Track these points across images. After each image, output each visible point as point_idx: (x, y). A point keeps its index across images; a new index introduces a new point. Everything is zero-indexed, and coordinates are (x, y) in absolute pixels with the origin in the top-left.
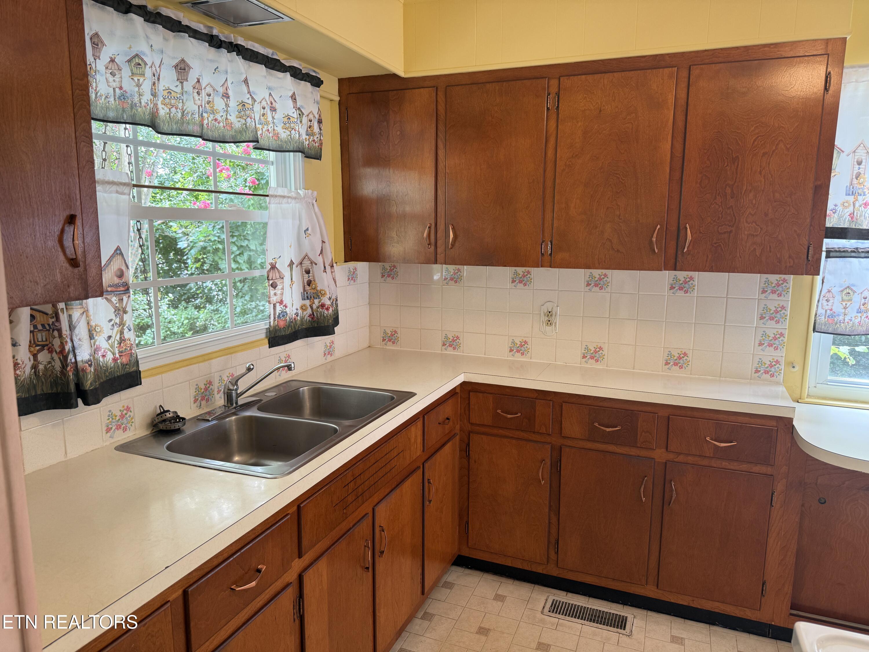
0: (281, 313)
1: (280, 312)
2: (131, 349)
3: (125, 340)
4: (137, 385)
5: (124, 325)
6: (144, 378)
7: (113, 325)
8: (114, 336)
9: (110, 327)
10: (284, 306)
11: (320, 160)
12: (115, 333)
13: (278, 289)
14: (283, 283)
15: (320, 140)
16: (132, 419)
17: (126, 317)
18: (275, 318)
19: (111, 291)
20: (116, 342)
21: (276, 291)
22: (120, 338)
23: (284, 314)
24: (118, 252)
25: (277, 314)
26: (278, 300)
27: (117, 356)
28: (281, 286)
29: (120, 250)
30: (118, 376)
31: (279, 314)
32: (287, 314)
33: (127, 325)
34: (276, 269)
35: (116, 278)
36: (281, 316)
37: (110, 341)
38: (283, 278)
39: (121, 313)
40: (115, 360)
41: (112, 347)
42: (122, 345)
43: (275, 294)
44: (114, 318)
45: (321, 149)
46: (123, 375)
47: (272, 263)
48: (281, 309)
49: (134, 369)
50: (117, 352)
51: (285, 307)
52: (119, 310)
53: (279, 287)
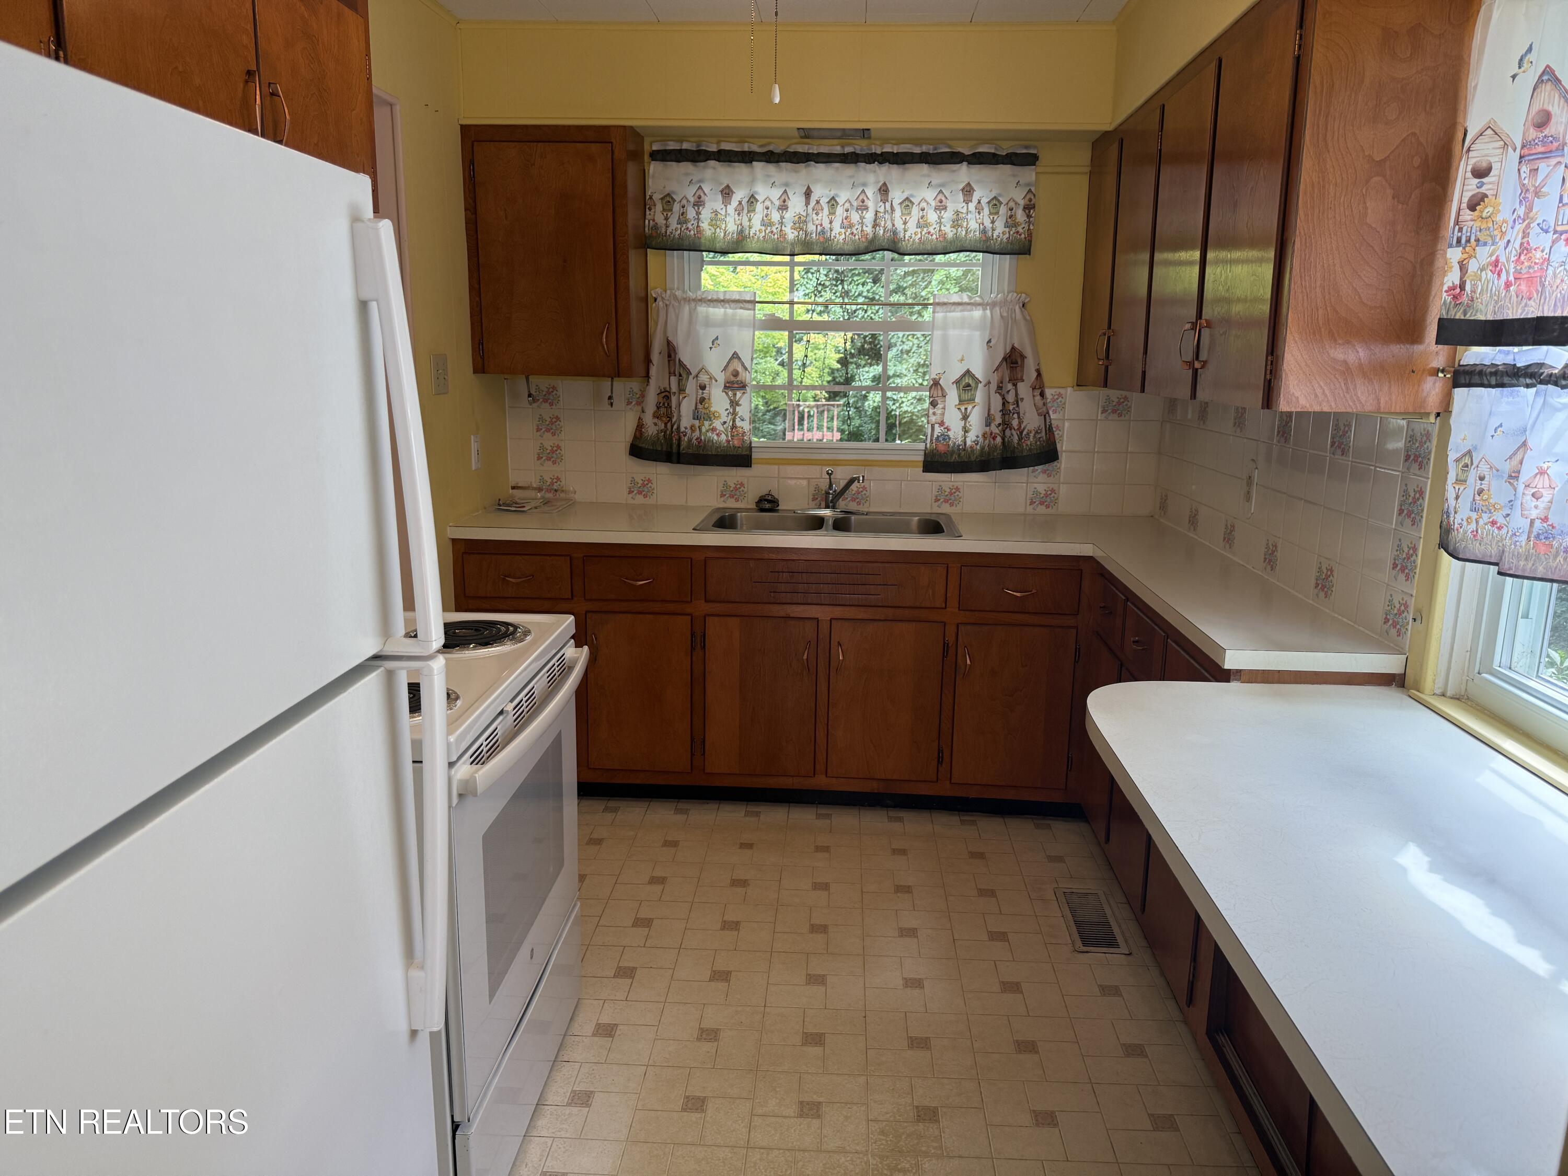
0: (941, 435)
1: (939, 434)
2: (743, 436)
3: (736, 427)
4: (748, 466)
5: (736, 415)
6: (754, 464)
7: (728, 414)
8: (728, 422)
9: (726, 415)
10: (944, 428)
11: (1030, 254)
12: (729, 419)
13: (938, 409)
14: (945, 401)
15: (1029, 229)
16: (745, 493)
17: (738, 409)
18: (931, 440)
19: (729, 387)
20: (729, 427)
21: (935, 410)
22: (733, 425)
23: (945, 437)
24: (735, 356)
25: (935, 436)
26: (937, 421)
27: (730, 438)
28: (942, 405)
29: (737, 354)
30: (730, 455)
31: (938, 436)
32: (950, 438)
33: (739, 415)
34: (939, 386)
35: (732, 377)
36: (941, 439)
37: (725, 426)
38: (945, 396)
39: (734, 405)
40: (728, 441)
41: (726, 431)
42: (734, 430)
43: (934, 414)
44: (729, 408)
45: (1030, 241)
46: (735, 455)
47: (935, 379)
48: (940, 431)
49: (747, 453)
50: (730, 435)
51: (946, 430)
52: (733, 402)
53: (940, 406)
